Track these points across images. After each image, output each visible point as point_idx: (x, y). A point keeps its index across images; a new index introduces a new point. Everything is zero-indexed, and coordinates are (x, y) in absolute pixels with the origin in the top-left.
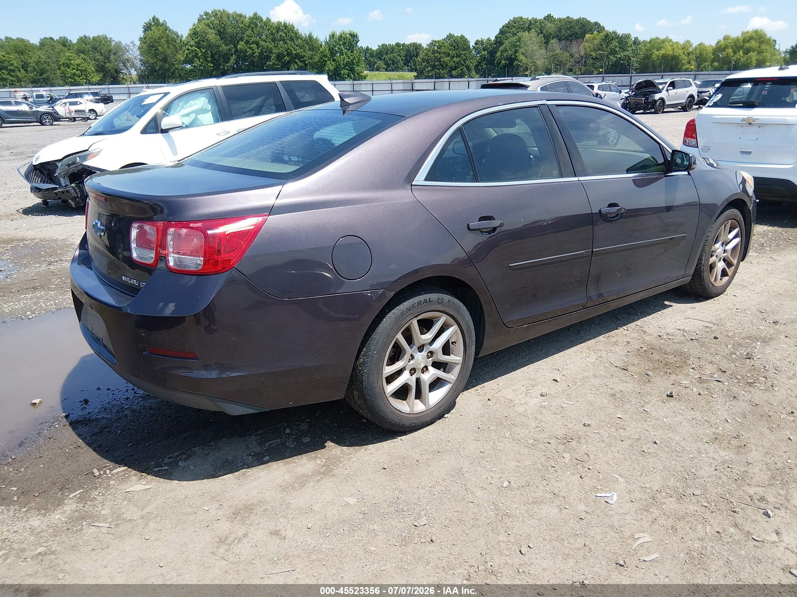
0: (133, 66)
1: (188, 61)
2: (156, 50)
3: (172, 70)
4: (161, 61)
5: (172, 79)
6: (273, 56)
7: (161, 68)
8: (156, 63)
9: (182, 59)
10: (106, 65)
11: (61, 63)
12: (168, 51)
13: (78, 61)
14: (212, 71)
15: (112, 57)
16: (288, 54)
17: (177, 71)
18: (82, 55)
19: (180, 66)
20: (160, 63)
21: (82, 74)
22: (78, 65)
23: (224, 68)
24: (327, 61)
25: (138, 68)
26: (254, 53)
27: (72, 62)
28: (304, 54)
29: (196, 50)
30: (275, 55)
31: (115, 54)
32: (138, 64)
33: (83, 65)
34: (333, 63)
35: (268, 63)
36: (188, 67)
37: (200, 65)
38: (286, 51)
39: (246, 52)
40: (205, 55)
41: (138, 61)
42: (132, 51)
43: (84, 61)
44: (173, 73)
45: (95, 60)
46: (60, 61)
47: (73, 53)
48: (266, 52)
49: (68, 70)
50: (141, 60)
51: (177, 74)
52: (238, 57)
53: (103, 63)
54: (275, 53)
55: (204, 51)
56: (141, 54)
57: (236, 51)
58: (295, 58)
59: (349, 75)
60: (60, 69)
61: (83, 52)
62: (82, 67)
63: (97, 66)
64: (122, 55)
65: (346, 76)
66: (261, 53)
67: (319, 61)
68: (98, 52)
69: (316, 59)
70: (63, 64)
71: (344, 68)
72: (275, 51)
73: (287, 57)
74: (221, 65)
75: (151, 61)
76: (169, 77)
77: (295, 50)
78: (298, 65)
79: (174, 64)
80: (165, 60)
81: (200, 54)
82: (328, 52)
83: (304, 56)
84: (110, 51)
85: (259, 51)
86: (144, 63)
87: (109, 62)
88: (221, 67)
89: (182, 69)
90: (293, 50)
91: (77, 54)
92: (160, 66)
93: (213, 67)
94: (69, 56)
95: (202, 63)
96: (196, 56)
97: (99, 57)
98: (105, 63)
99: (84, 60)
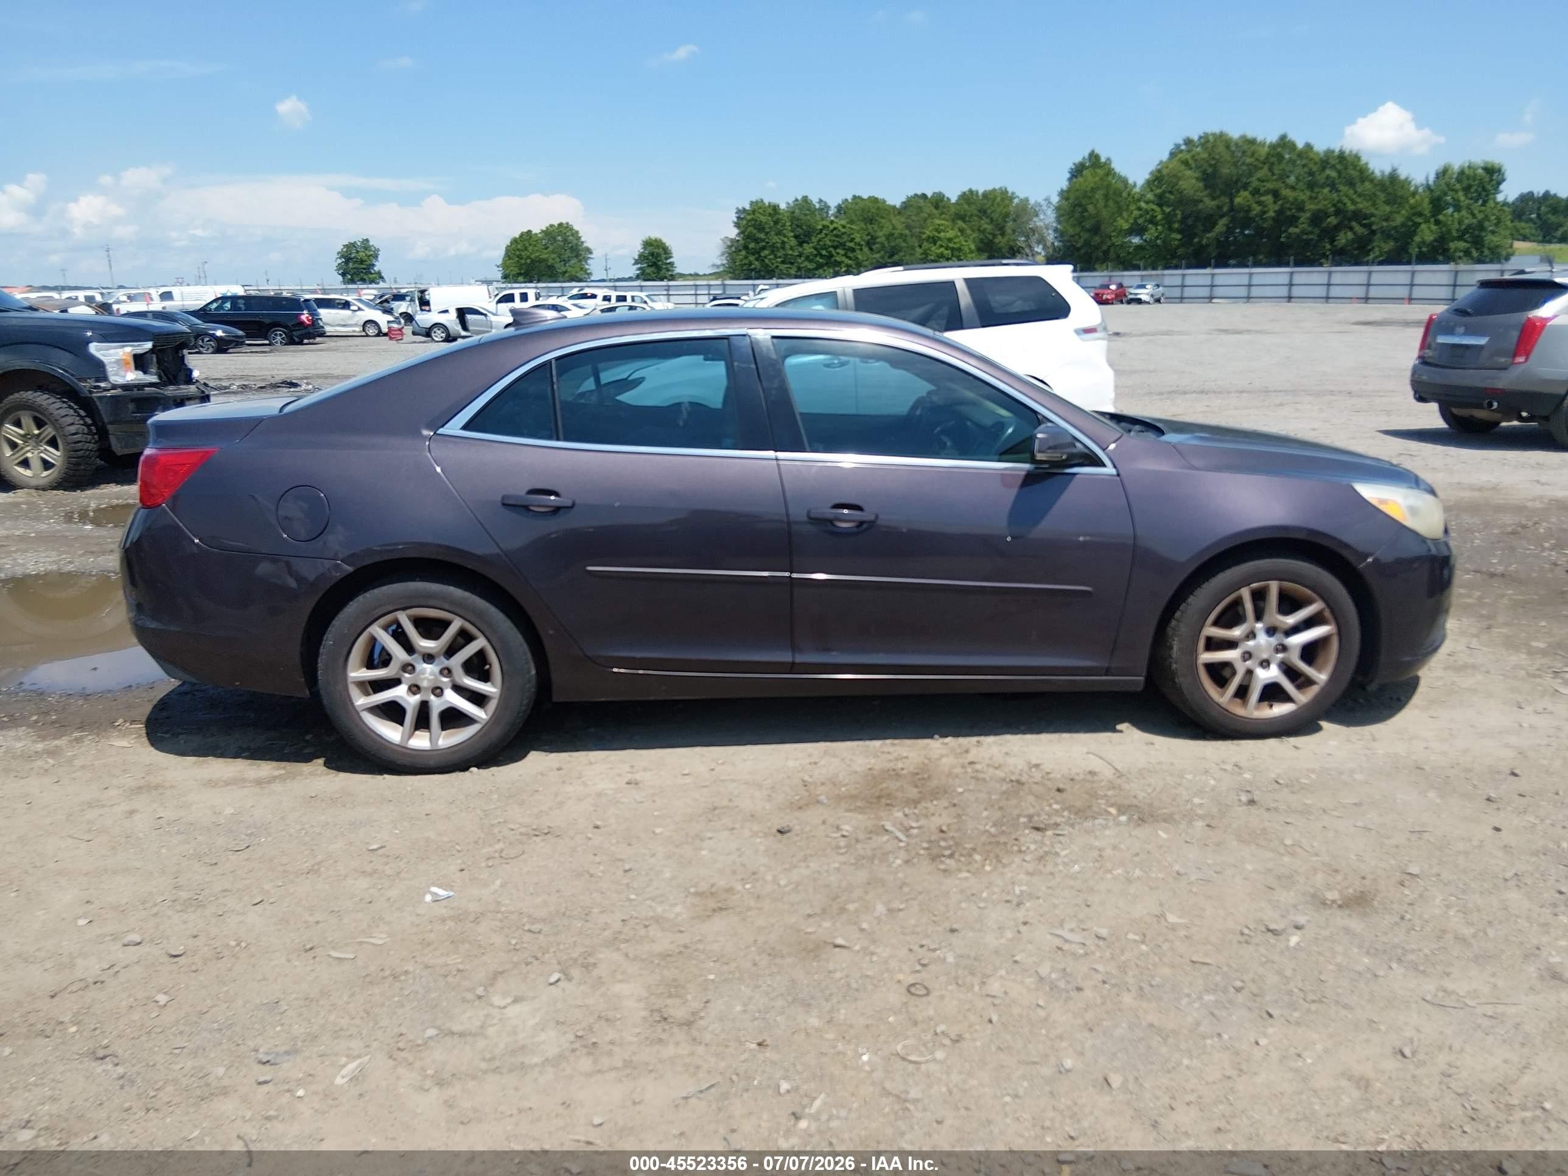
0: (1041, 241)
1: (1138, 229)
2: (1083, 212)
3: (1105, 248)
4: (1089, 230)
5: (1102, 263)
6: (1304, 217)
7: (1087, 243)
8: (1079, 235)
9: (1126, 226)
10: (996, 241)
11: (924, 236)
12: (1105, 213)
13: (950, 234)
14: (1178, 247)
15: (1010, 225)
16: (1338, 212)
17: (1112, 250)
18: (960, 223)
19: (1118, 241)
20: (1085, 236)
21: (953, 255)
22: (950, 240)
23: (1200, 242)
24: (1420, 224)
25: (1049, 244)
26: (1265, 212)
27: (942, 235)
28: (1373, 210)
29: (1153, 210)
30: (1308, 215)
31: (1014, 220)
32: (1051, 236)
33: (956, 240)
34: (1434, 227)
35: (1292, 230)
36: (1136, 240)
37: (1157, 238)
38: (1334, 205)
39: (1249, 210)
40: (1168, 219)
41: (1051, 232)
42: (1045, 214)
43: (959, 234)
44: (1106, 253)
45: (979, 230)
46: (924, 233)
47: (947, 220)
48: (1290, 209)
49: (933, 248)
50: (1056, 230)
51: (1112, 255)
52: (1233, 220)
53: (990, 237)
54: (1309, 210)
55: (1167, 210)
56: (1058, 220)
57: (1232, 209)
58: (1350, 220)
59: (1467, 253)
60: (920, 246)
61: (963, 218)
62: (955, 243)
63: (981, 241)
64: (1027, 222)
65: (1461, 254)
66: (1280, 212)
67: (1403, 225)
68: (987, 217)
69: (1399, 220)
70: (928, 239)
71: (1461, 238)
72: (1311, 206)
73: (1333, 218)
74: (1196, 235)
75: (1071, 231)
76: (1098, 259)
77: (1354, 202)
78: (1355, 233)
79: (1111, 237)
80: (1096, 230)
81: (1159, 217)
82: (1426, 208)
83: (1372, 215)
84: (1007, 215)
85: (1277, 208)
86: (1060, 234)
87: (1003, 234)
88: (1196, 240)
89: (1122, 246)
90: (1349, 204)
91: (953, 221)
92: (1085, 241)
93: (1181, 240)
94: (939, 225)
95: (1160, 233)
96: (1152, 221)
97: (986, 226)
98: (994, 236)
99: (962, 231)
